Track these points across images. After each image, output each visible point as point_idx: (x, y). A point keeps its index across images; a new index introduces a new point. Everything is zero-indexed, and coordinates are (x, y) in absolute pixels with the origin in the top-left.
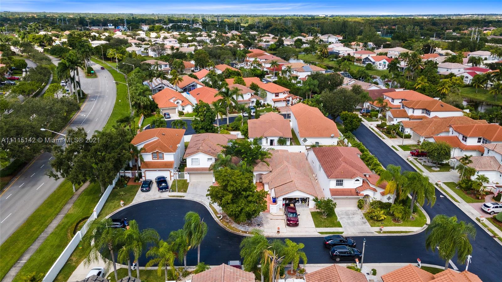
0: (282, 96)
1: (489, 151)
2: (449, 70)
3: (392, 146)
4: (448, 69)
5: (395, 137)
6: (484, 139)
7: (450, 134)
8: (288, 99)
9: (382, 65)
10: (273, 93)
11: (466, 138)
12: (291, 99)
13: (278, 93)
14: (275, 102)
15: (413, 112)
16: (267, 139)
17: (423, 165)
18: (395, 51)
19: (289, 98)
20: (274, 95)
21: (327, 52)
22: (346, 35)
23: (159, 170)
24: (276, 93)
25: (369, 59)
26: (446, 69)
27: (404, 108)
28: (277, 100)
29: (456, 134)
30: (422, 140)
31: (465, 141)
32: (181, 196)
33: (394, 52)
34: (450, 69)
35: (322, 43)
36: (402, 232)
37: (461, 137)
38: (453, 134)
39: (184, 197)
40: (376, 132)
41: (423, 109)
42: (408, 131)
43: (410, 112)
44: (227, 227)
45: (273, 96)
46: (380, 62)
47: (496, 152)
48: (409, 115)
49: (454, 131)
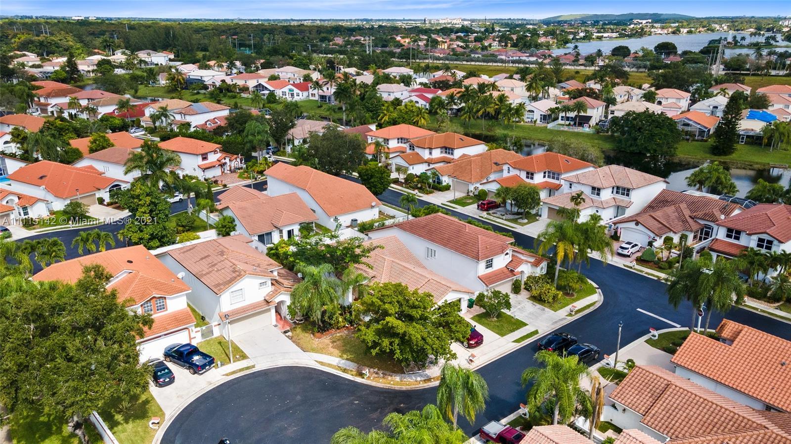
0: (213, 158)
1: (571, 185)
2: (391, 94)
3: (442, 204)
4: (389, 93)
5: (431, 193)
6: (549, 172)
7: (505, 174)
8: (223, 161)
9: (287, 94)
10: (197, 155)
11: (532, 174)
12: (227, 160)
13: (206, 154)
14: (204, 170)
15: (431, 153)
16: (281, 232)
17: (505, 220)
18: (287, 73)
19: (225, 159)
20: (200, 158)
21: (183, 79)
22: (178, 51)
23: (165, 335)
24: (202, 155)
25: (263, 86)
26: (388, 93)
27: (413, 150)
28: (207, 166)
29: (514, 172)
30: (471, 188)
31: (532, 178)
32: (248, 368)
33: (285, 74)
34: (393, 92)
35: (143, 65)
36: (589, 306)
37: (523, 175)
38: (509, 172)
39: (254, 366)
40: (400, 190)
41: (442, 148)
42: (446, 180)
43: (425, 154)
44: (391, 384)
45: (199, 161)
46: (283, 90)
47: (583, 184)
48: (426, 158)
49: (511, 169)
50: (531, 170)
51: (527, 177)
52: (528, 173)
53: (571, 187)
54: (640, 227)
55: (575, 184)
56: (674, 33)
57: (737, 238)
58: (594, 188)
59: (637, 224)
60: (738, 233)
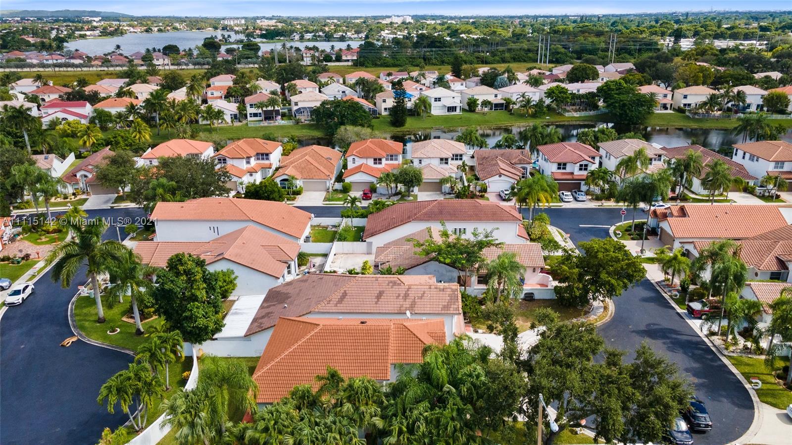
5: (295, 198)
11: (380, 160)
15: (248, 162)
27: (225, 163)
31: (380, 163)
37: (370, 162)
48: (245, 169)
49: (356, 159)
50: (377, 157)
51: (375, 163)
52: (375, 160)
53: (420, 163)
54: (503, 177)
55: (425, 160)
56: (147, 31)
57: (564, 168)
58: (442, 159)
59: (500, 176)
60: (565, 164)
